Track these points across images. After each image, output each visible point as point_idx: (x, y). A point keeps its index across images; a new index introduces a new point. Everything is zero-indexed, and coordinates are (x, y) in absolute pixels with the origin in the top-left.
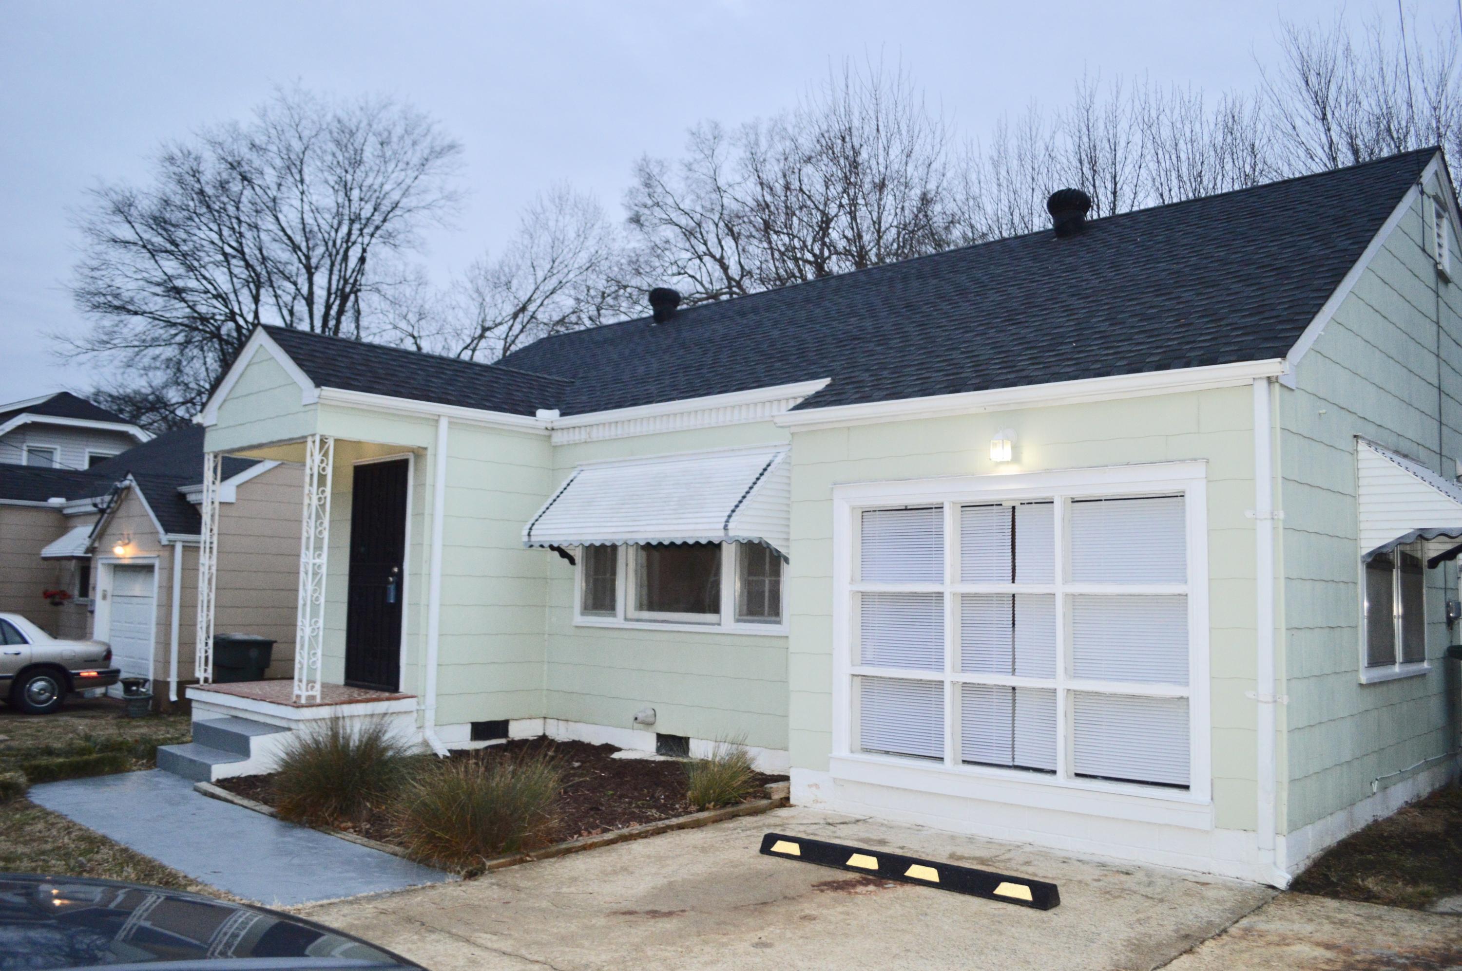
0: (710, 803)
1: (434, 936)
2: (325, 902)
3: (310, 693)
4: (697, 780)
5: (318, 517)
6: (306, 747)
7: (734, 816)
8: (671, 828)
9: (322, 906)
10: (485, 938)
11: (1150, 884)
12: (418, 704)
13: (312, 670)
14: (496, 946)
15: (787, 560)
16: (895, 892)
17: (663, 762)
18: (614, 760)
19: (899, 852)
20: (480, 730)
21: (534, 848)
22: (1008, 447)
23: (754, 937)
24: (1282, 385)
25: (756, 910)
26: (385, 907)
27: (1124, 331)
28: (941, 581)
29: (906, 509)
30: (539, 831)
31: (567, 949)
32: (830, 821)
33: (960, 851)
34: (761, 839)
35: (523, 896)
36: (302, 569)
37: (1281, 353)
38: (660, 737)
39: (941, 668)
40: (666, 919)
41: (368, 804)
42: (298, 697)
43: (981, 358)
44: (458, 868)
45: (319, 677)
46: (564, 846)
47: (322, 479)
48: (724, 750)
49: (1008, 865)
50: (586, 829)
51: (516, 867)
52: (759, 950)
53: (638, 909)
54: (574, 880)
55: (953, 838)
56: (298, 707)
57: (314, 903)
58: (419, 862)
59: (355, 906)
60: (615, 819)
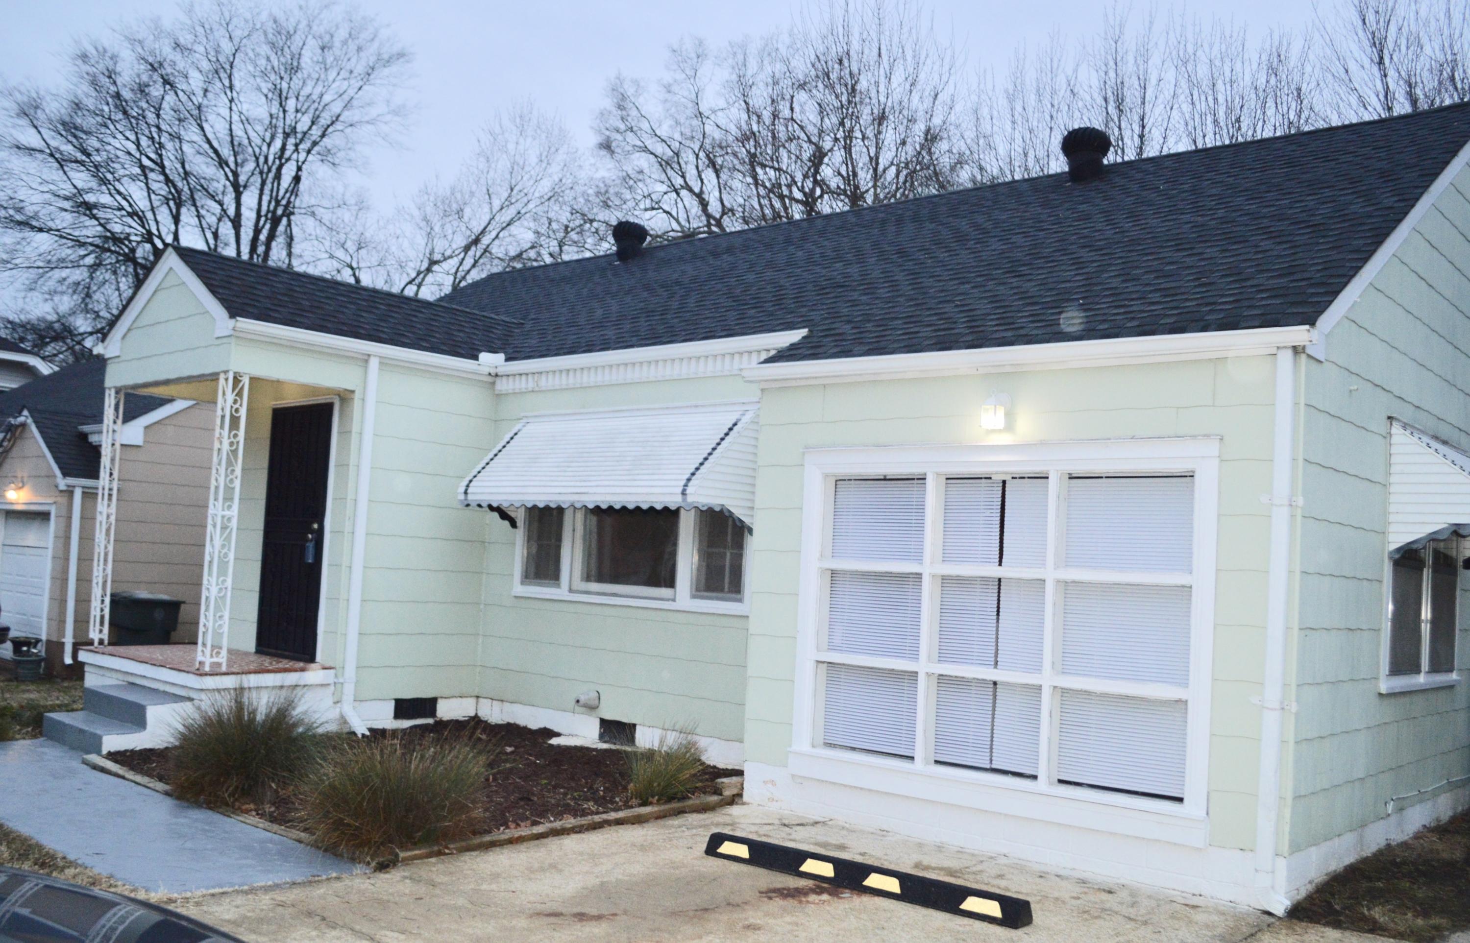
0: (653, 797)
1: (334, 933)
2: (217, 890)
3: (215, 660)
4: (641, 771)
5: (229, 464)
6: (207, 719)
7: (679, 812)
8: (610, 822)
9: (213, 895)
10: (391, 937)
11: (1133, 905)
12: (336, 676)
13: (218, 635)
15: (750, 531)
16: (852, 902)
17: (606, 750)
18: (552, 745)
19: (859, 859)
20: (403, 708)
21: (453, 840)
22: (1001, 411)
24: (1309, 356)
25: (695, 916)
26: (284, 899)
27: (1138, 288)
28: (920, 560)
29: (885, 479)
30: (460, 821)
32: (786, 822)
33: (927, 860)
34: (707, 839)
35: (438, 891)
36: (210, 521)
37: (1311, 321)
38: (603, 722)
39: (915, 657)
40: (594, 923)
41: (273, 785)
42: (201, 663)
43: (979, 312)
44: (368, 859)
45: (225, 643)
46: (487, 838)
47: (235, 421)
48: (672, 740)
49: (978, 877)
50: (514, 821)
51: (433, 860)
53: (564, 911)
54: (495, 877)
55: (920, 845)
56: (201, 675)
57: (205, 892)
58: (326, 851)
60: (547, 811)
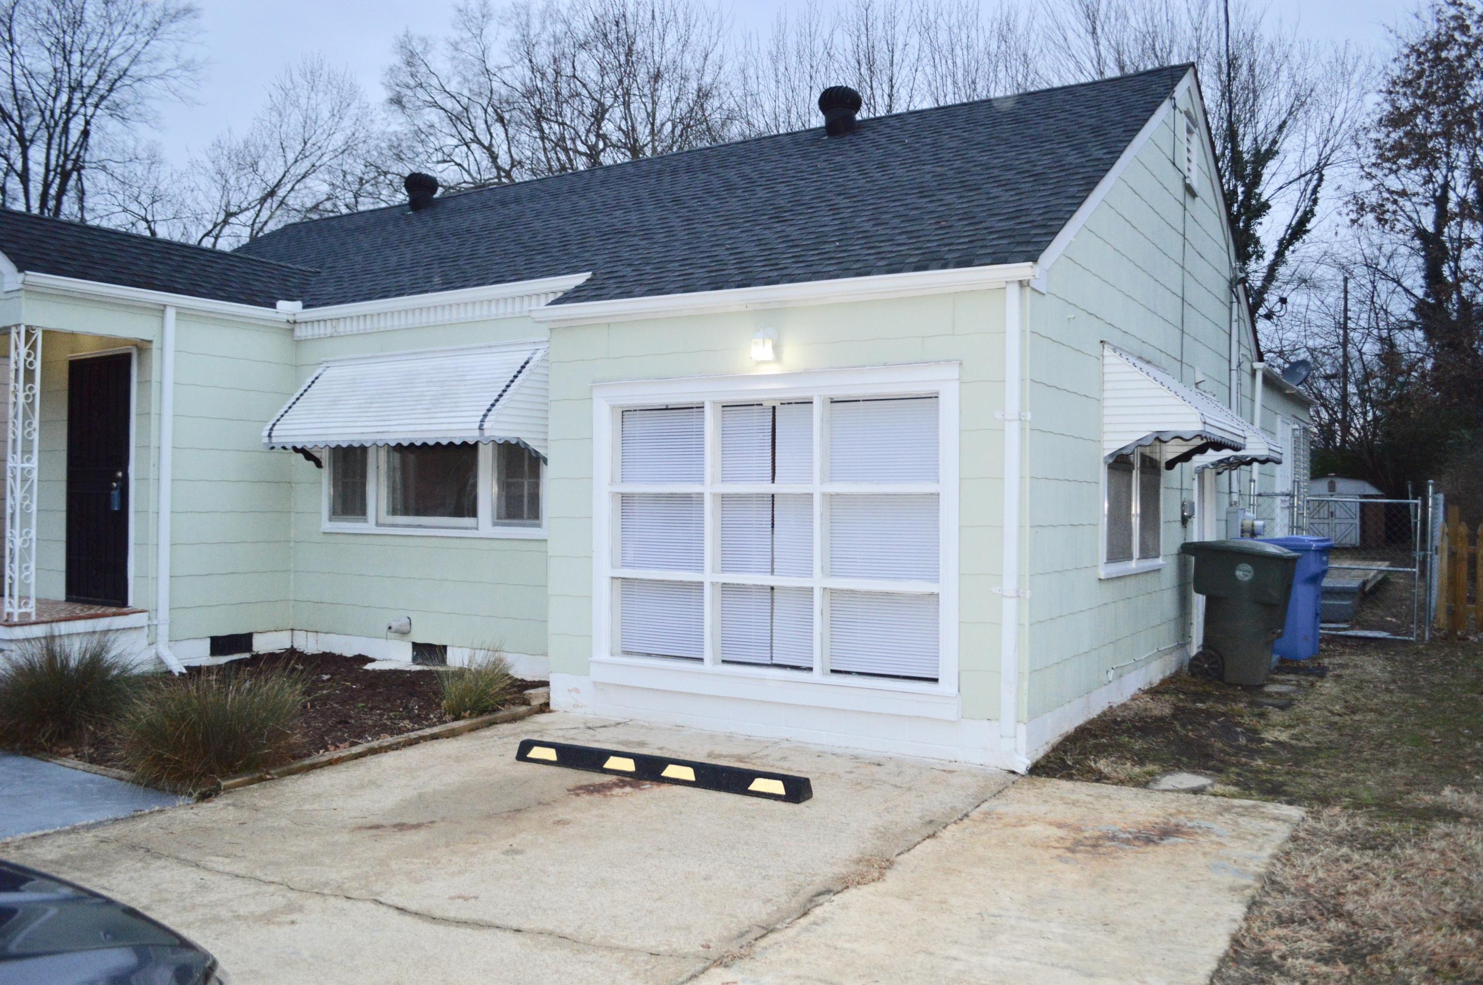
0: (465, 711)
1: (160, 863)
2: (38, 833)
3: (23, 610)
4: (452, 689)
5: (26, 416)
6: (18, 669)
7: (491, 724)
8: (424, 738)
9: (34, 838)
10: (217, 862)
11: (899, 774)
12: (149, 618)
13: (24, 585)
14: (228, 869)
15: (545, 461)
16: (652, 792)
17: (420, 672)
18: (367, 671)
19: (657, 753)
20: (219, 645)
21: (274, 765)
22: (769, 344)
23: (504, 844)
24: (1034, 289)
25: (509, 817)
26: (106, 835)
27: (887, 231)
28: (701, 481)
29: (667, 409)
30: (279, 747)
31: (307, 868)
32: (590, 725)
33: (718, 750)
34: (517, 746)
35: (261, 815)
36: (9, 474)
37: (1034, 259)
38: (415, 646)
39: (700, 569)
40: (414, 831)
41: (91, 727)
42: (9, 614)
43: (746, 255)
44: (190, 790)
45: (33, 592)
46: (307, 762)
47: (29, 375)
48: (481, 659)
49: (764, 761)
50: (333, 744)
51: (255, 786)
52: (509, 858)
53: (384, 823)
54: (317, 797)
55: (712, 737)
56: (10, 626)
57: (25, 835)
58: (147, 786)
59: (73, 836)
60: (365, 732)
